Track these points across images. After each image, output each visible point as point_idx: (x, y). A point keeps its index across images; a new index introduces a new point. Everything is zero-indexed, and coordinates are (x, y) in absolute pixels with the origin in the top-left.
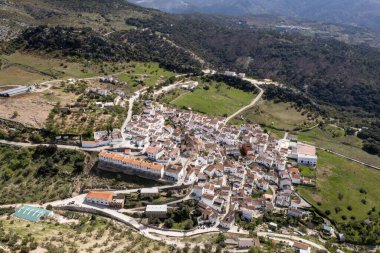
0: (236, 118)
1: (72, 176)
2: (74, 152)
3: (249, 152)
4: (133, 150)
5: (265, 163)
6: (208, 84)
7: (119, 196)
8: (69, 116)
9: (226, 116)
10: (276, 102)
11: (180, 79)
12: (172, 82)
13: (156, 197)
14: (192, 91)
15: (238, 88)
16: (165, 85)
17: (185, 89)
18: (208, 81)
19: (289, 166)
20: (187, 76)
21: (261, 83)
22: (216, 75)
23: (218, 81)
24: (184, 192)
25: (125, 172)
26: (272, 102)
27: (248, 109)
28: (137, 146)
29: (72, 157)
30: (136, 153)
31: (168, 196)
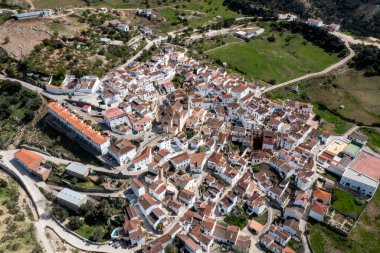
0: (286, 88)
1: (20, 124)
2: (34, 95)
3: (265, 146)
4: (93, 108)
5: (280, 170)
6: (276, 35)
7: (47, 165)
8: (57, 51)
9: (272, 83)
10: (367, 75)
11: (241, 23)
12: (226, 25)
13: (82, 180)
14: (247, 40)
15: (318, 44)
16: (214, 27)
17: (239, 36)
18: (279, 30)
19: (320, 185)
20: (253, 21)
21: (357, 42)
22: (293, 23)
23: (293, 32)
24: (118, 186)
25: (68, 134)
26: (362, 72)
27: (314, 78)
28: (103, 103)
29: (30, 101)
30: (95, 113)
31: (97, 183)
